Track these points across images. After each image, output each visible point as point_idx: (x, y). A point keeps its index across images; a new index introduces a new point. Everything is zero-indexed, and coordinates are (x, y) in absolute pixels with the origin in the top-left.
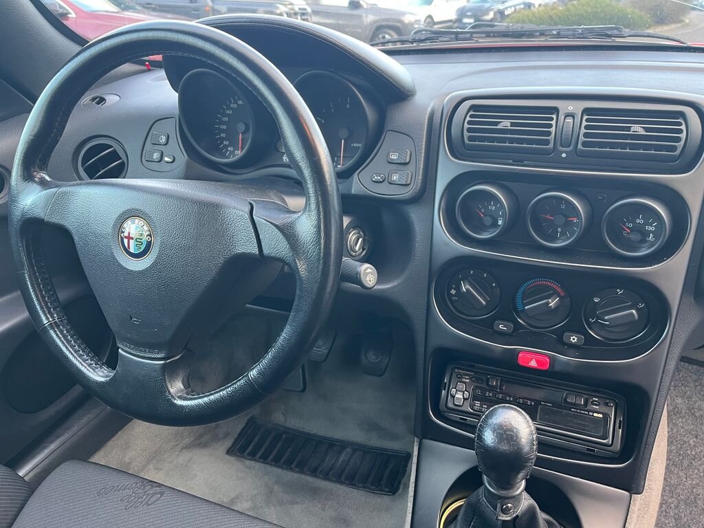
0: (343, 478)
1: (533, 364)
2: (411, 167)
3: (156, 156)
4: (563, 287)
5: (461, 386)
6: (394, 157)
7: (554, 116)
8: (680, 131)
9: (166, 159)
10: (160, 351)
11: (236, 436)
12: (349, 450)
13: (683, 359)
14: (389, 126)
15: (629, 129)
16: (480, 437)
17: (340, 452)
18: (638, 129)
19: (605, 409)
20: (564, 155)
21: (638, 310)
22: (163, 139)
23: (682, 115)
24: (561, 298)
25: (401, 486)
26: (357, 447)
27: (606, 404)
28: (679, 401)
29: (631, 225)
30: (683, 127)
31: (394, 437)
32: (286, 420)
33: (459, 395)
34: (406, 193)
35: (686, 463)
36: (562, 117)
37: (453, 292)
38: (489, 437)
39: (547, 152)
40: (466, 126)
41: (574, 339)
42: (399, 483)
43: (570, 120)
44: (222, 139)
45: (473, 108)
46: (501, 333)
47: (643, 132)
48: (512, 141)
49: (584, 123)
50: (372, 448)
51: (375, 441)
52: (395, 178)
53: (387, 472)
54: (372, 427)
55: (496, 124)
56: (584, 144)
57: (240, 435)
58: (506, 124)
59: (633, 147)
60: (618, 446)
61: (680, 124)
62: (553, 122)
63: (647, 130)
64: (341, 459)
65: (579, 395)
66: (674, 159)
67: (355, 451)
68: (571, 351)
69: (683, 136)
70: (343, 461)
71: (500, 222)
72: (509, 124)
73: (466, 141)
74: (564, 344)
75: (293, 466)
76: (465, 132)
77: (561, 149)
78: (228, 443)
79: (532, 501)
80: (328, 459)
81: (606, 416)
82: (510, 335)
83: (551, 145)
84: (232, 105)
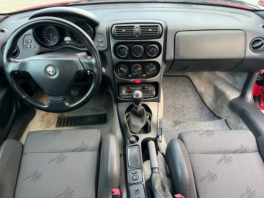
0: (91, 124)
1: (138, 82)
2: (104, 42)
3: (29, 46)
4: (141, 65)
5: (124, 90)
6: (99, 40)
7: (134, 28)
8: (158, 30)
9: (32, 47)
10: (62, 96)
11: (56, 123)
12: (90, 117)
13: (164, 76)
14: (96, 33)
15: (149, 30)
16: (133, 97)
17: (88, 118)
18: (150, 30)
19: (152, 88)
20: (137, 36)
21: (155, 67)
22: (30, 41)
23: (158, 26)
24: (141, 67)
25: (107, 121)
26: (92, 116)
27: (152, 87)
28: (164, 85)
29: (151, 50)
30: (158, 29)
31: (101, 111)
32: (69, 115)
33: (124, 92)
34: (104, 49)
35: (167, 98)
36: (135, 28)
37: (118, 70)
38: (135, 97)
39: (133, 36)
40: (115, 31)
41: (144, 75)
42: (106, 120)
43: (137, 29)
44: (45, 38)
45: (116, 27)
46: (130, 77)
47: (152, 31)
48: (126, 34)
49: (140, 29)
50: (96, 115)
51: (96, 113)
52: (101, 45)
53: (102, 119)
54: (94, 110)
55: (122, 30)
56: (141, 34)
57: (57, 122)
58: (124, 30)
59: (150, 34)
60: (155, 94)
61: (158, 28)
62: (134, 29)
63: (152, 30)
64: (89, 120)
65: (146, 86)
66: (157, 36)
67: (92, 117)
68: (144, 78)
69: (159, 31)
70: (90, 120)
71: (126, 53)
72: (125, 30)
73: (116, 35)
74: (142, 77)
75: (76, 125)
76: (115, 33)
77: (136, 35)
78: (55, 125)
79: (143, 107)
80: (85, 121)
81: (152, 89)
82: (132, 77)
83: (134, 35)
84: (46, 28)
